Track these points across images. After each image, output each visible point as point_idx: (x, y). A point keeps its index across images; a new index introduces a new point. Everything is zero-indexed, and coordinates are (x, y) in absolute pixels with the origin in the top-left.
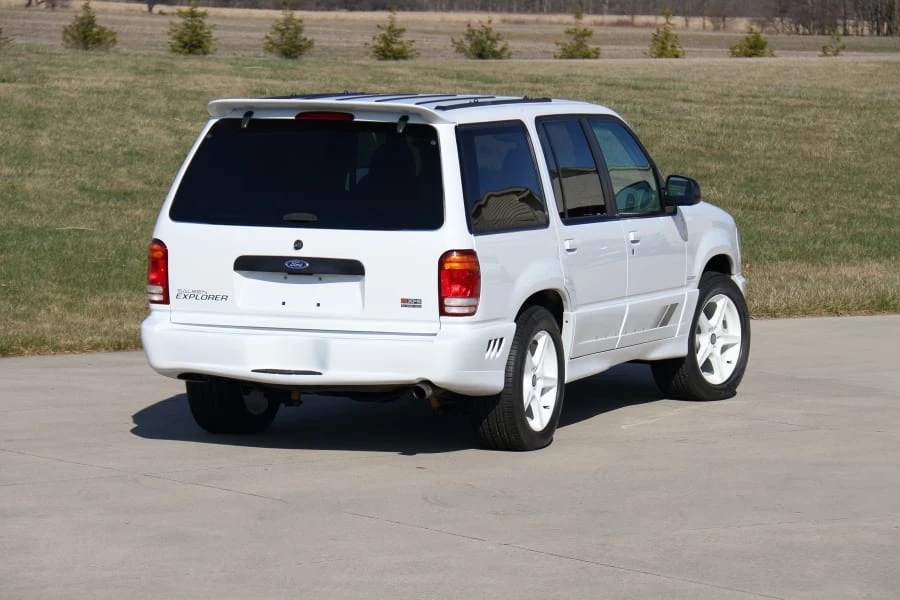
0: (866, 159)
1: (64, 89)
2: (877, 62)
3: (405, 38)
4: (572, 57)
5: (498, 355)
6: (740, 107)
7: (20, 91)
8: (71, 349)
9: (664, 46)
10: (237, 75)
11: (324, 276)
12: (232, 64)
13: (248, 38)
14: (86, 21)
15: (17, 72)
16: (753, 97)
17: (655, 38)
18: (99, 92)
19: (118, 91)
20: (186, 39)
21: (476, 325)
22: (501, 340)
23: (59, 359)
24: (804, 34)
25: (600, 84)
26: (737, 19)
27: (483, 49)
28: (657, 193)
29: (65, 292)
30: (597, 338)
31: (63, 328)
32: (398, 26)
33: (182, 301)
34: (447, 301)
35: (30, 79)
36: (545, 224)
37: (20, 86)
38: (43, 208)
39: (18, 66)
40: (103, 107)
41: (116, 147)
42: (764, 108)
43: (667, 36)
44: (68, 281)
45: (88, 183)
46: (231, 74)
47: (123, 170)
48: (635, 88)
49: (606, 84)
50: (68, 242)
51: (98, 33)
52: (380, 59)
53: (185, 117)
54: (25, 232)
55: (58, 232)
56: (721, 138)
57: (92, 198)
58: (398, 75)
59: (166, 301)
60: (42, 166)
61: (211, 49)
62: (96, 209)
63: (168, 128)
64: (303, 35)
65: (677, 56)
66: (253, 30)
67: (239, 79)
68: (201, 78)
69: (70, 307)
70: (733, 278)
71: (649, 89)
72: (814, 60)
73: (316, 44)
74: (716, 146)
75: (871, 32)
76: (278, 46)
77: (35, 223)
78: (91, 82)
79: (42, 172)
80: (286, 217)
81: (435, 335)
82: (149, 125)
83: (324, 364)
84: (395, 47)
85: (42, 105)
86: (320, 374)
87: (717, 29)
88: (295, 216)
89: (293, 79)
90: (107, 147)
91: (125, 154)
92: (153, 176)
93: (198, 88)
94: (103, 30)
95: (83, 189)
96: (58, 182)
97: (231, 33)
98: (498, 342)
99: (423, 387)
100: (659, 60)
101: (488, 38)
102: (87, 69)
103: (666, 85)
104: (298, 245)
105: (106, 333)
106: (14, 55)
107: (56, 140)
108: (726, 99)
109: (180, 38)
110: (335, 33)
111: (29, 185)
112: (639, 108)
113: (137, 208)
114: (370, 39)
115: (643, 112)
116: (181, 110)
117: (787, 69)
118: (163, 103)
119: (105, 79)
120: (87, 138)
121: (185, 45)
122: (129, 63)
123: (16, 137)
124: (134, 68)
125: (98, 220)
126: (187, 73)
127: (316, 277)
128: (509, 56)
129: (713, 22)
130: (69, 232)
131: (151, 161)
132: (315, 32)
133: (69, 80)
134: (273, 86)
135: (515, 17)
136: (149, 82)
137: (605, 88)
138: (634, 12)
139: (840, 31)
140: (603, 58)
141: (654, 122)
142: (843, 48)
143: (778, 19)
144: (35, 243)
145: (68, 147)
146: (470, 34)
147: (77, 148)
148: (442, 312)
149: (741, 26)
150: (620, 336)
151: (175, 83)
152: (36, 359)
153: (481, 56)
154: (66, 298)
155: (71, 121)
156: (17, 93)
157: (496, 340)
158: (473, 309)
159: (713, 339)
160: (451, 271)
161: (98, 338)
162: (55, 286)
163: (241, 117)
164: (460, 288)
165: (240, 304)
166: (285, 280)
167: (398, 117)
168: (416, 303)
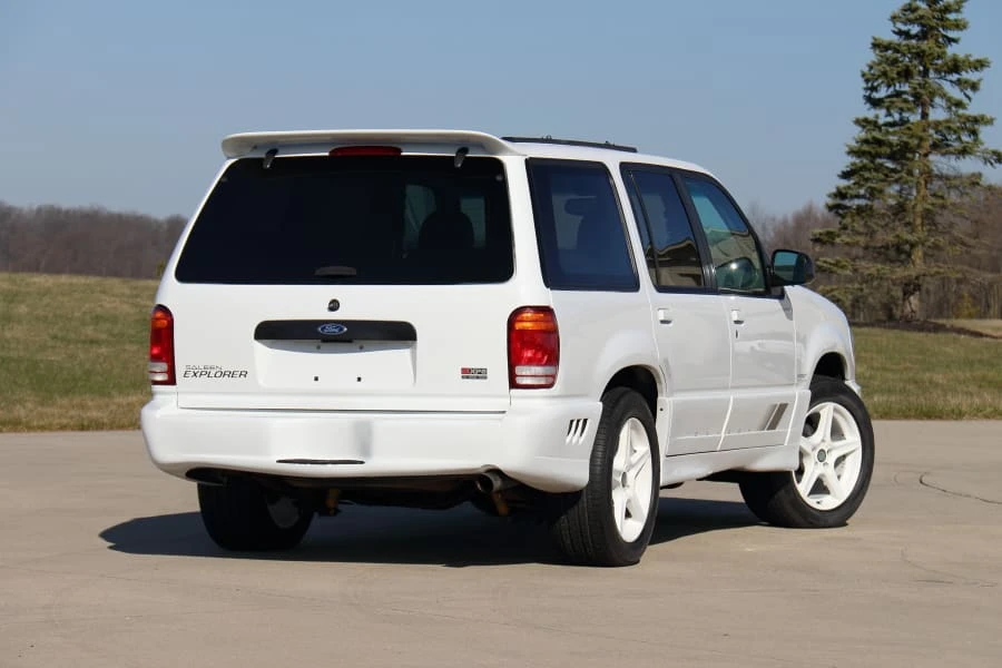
5: (581, 441)
11: (366, 344)
21: (555, 401)
22: (585, 421)
28: (761, 272)
29: (38, 396)
30: (696, 434)
33: (191, 380)
34: (519, 370)
36: (635, 286)
41: (85, 314)
44: (41, 389)
45: (59, 334)
50: (42, 366)
54: (5, 361)
55: (32, 360)
57: (62, 342)
59: (172, 381)
60: (19, 324)
62: (65, 349)
69: (41, 404)
70: (846, 382)
77: (13, 355)
79: (19, 327)
80: (318, 272)
81: (504, 412)
82: (114, 302)
83: (366, 448)
86: (362, 463)
88: (332, 270)
91: (92, 318)
92: (115, 332)
95: (55, 337)
98: (581, 424)
99: (488, 475)
104: (334, 306)
105: (71, 418)
107: (33, 310)
113: (101, 348)
120: (59, 309)
127: (356, 345)
130: (42, 361)
131: (113, 323)
145: (43, 314)
147: (51, 314)
148: (513, 384)
150: (723, 435)
154: (38, 399)
157: (578, 421)
158: (551, 380)
159: (822, 455)
160: (523, 331)
161: (65, 421)
162: (29, 392)
163: (263, 156)
164: (535, 354)
165: (261, 382)
166: (319, 349)
167: (456, 149)
168: (480, 374)
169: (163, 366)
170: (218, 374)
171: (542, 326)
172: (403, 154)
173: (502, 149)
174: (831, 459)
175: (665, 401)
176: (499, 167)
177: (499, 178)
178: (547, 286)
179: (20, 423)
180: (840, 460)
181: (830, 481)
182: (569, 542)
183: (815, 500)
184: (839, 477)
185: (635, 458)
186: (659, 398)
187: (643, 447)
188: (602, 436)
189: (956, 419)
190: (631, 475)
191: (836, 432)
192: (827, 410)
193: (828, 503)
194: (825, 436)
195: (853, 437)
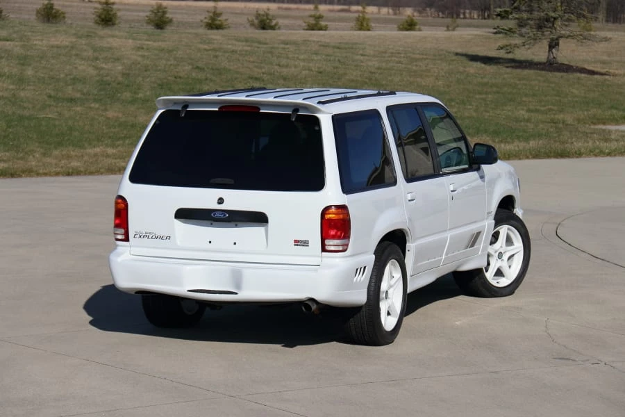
0: (449, 86)
1: (40, 45)
2: (473, 35)
3: (222, 18)
4: (313, 30)
5: (362, 279)
6: (389, 59)
7: (16, 46)
8: (45, 174)
9: (362, 24)
10: (129, 39)
11: (239, 224)
12: (127, 32)
13: (138, 16)
14: (49, 6)
15: (15, 36)
16: (399, 53)
17: (358, 19)
18: (58, 47)
19: (67, 47)
20: (103, 17)
21: (348, 259)
22: (365, 267)
23: (39, 179)
24: (443, 18)
25: (320, 46)
26: (407, 9)
27: (265, 24)
28: (467, 155)
29: (42, 148)
30: (429, 260)
31: (41, 164)
32: (218, 12)
34: (327, 242)
35: (21, 39)
36: (394, 183)
37: (17, 43)
38: (30, 106)
39: (15, 32)
40: (60, 55)
41: (67, 75)
42: (402, 60)
43: (364, 18)
44: (43, 142)
45: (53, 93)
46: (126, 38)
47: (70, 88)
48: (338, 48)
49: (323, 46)
50: (44, 123)
51: (55, 13)
52: (208, 29)
53: (102, 60)
54: (21, 118)
55: (38, 118)
56: (377, 75)
57: (54, 101)
58: (214, 40)
59: (127, 239)
60: (28, 85)
61: (117, 22)
62: (56, 107)
63: (93, 66)
64: (167, 16)
65: (369, 30)
66: (140, 11)
67: (130, 41)
68: (110, 40)
69: (44, 155)
71: (346, 49)
72: (441, 33)
73: (174, 20)
74: (374, 78)
75: (478, 16)
76: (153, 21)
77: (26, 113)
78: (54, 42)
79: (29, 88)
80: (212, 181)
81: (318, 265)
82: (83, 65)
83: (239, 286)
84: (217, 22)
85: (29, 53)
86: (236, 294)
87: (395, 14)
88: (219, 180)
89: (158, 41)
90: (62, 76)
91: (71, 79)
92: (85, 91)
93: (109, 45)
94: (58, 11)
95: (50, 96)
96: (37, 93)
97: (128, 13)
98: (362, 270)
99: (310, 303)
100: (359, 32)
101: (268, 19)
102: (51, 35)
103: (354, 46)
104: (221, 201)
105: (62, 167)
106: (12, 27)
107: (36, 72)
108: (384, 55)
109: (99, 17)
110: (186, 14)
111: (22, 94)
112: (337, 59)
113: (77, 106)
114: (203, 17)
115: (339, 61)
116: (100, 57)
117: (425, 38)
118: (90, 53)
119: (61, 40)
120: (51, 71)
121: (103, 20)
122: (74, 32)
123: (16, 70)
124: (75, 34)
125: (58, 112)
126: (103, 37)
127: (233, 224)
128: (279, 28)
129: (393, 10)
130: (43, 118)
131: (84, 83)
132: (175, 13)
133: (42, 40)
134: (148, 45)
135: (285, 6)
136: (84, 42)
137: (322, 48)
138: (351, 4)
139: (462, 16)
140: (330, 30)
141: (344, 66)
142: (458, 26)
143: (428, 9)
144: (26, 123)
145: (42, 75)
146: (258, 16)
147: (47, 76)
148: (324, 250)
149: (409, 12)
150: (444, 257)
151: (98, 43)
152: (28, 179)
153: (263, 28)
154: (42, 150)
155: (44, 62)
156: (15, 47)
157: (361, 268)
158: (345, 247)
159: (500, 255)
160: (330, 220)
161: (58, 170)
162: (37, 144)
163: (180, 109)
164: (336, 233)
165: (179, 243)
166: (211, 225)
167: (292, 109)
168: (305, 243)
169: (122, 231)
170: (154, 237)
171: (341, 216)
172: (261, 111)
173: (318, 111)
174: (505, 257)
175: (411, 246)
176: (317, 121)
177: (317, 128)
178: (344, 193)
179: (32, 172)
180: (511, 257)
181: (505, 270)
182: (354, 333)
183: (495, 281)
184: (510, 267)
185: (393, 282)
186: (407, 244)
187: (398, 275)
188: (374, 274)
189: (577, 157)
190: (390, 292)
191: (509, 241)
192: (504, 230)
193: (503, 282)
194: (502, 244)
195: (518, 244)
